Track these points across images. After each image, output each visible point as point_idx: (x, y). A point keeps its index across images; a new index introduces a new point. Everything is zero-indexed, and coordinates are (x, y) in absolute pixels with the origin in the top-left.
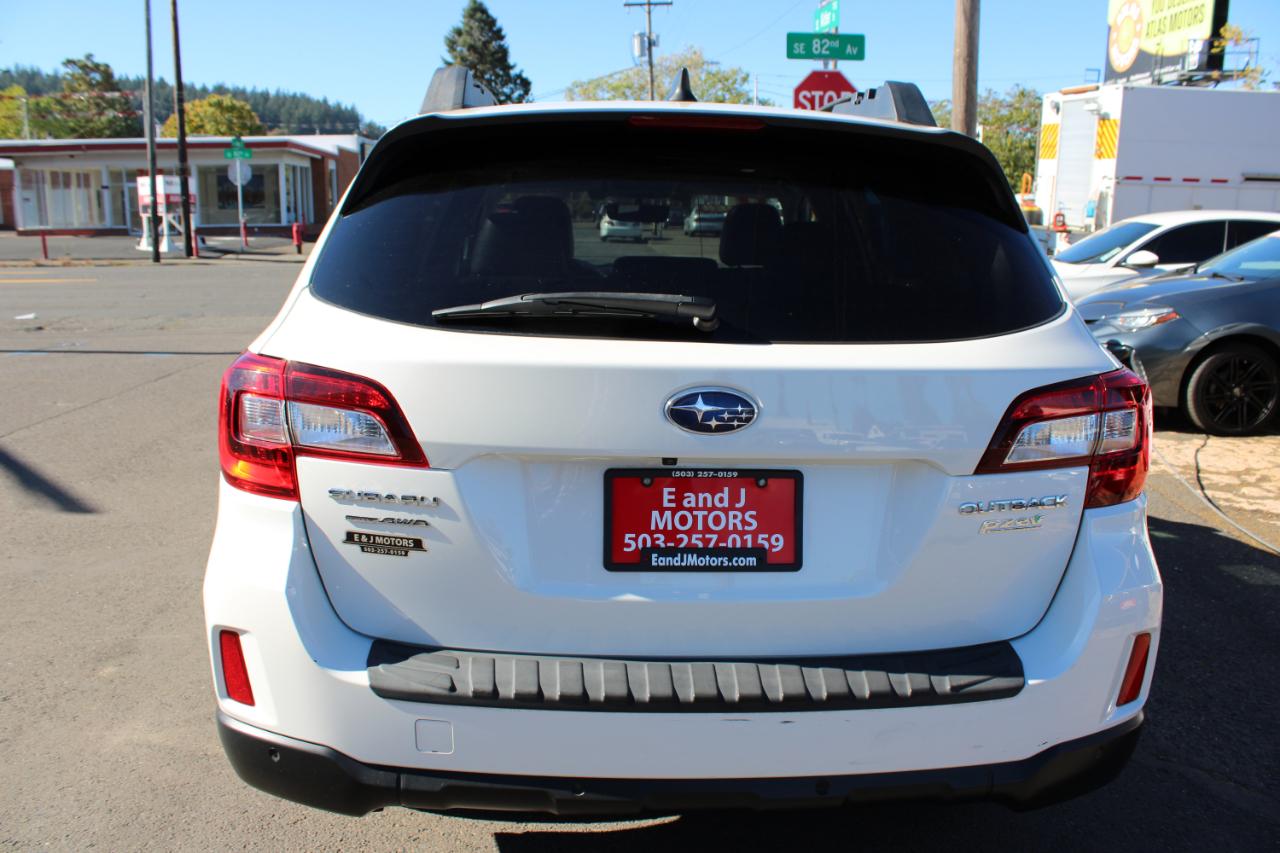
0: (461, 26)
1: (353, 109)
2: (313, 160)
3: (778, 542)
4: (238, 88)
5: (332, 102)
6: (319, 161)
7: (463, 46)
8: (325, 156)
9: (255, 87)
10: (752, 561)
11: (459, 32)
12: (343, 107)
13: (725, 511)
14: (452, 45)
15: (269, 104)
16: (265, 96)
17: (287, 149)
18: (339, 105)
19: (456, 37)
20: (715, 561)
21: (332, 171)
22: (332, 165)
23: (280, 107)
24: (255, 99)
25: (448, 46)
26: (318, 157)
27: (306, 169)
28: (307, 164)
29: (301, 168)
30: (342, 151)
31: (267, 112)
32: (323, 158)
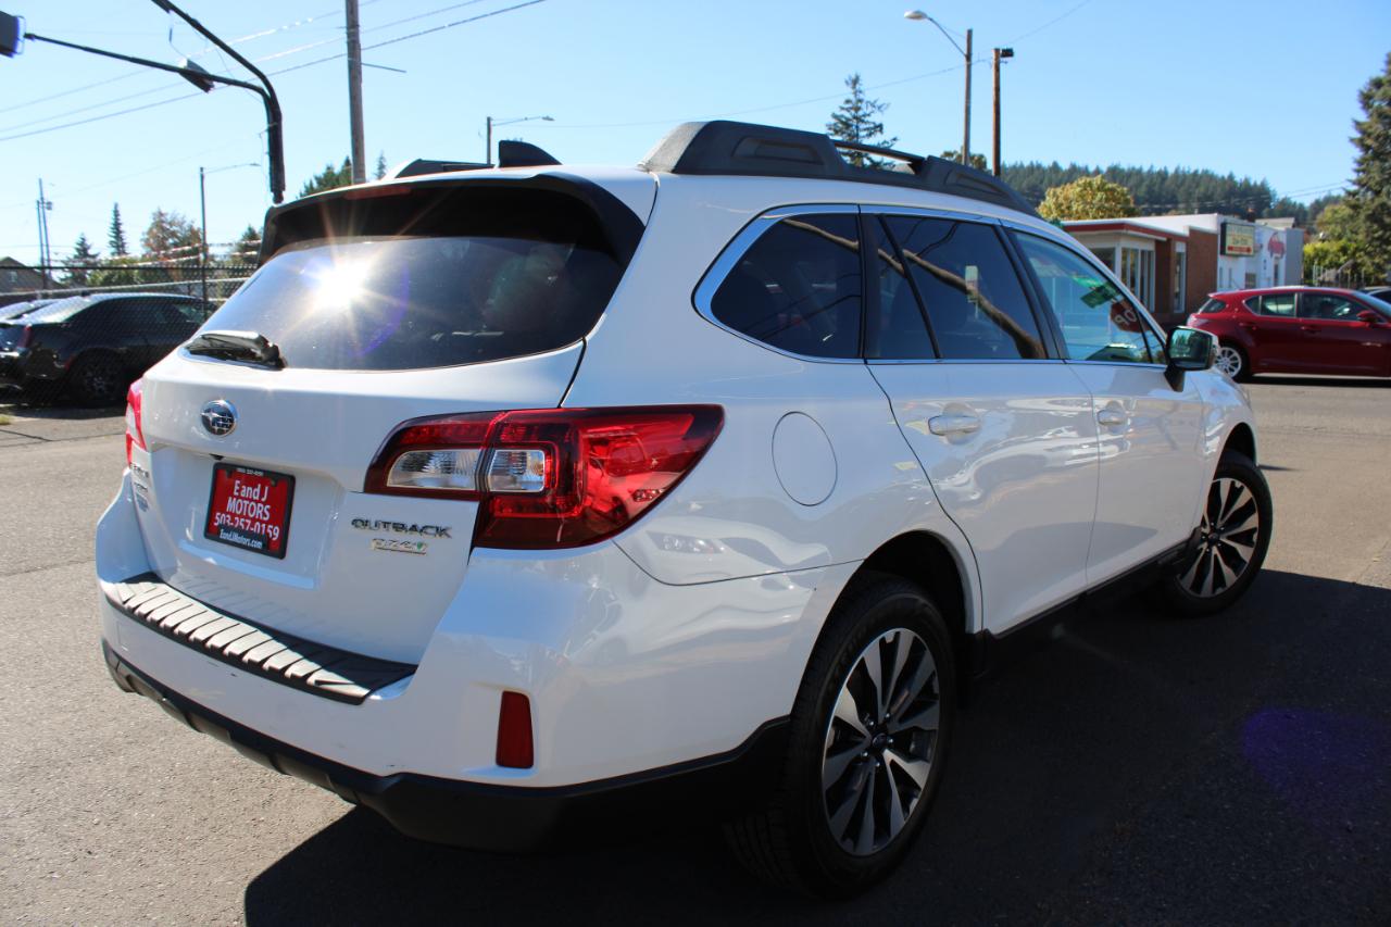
0: (1382, 75)
1: (1263, 184)
2: (1158, 243)
3: (275, 533)
4: (1133, 169)
5: (1239, 178)
6: (1165, 242)
7: (1382, 100)
8: (1172, 238)
9: (1152, 167)
10: (259, 545)
11: (1378, 84)
12: (1252, 183)
13: (257, 502)
14: (1366, 100)
15: (1168, 183)
16: (1163, 175)
17: (1124, 231)
18: (1247, 180)
19: (1374, 91)
20: (244, 541)
21: (1180, 254)
22: (1180, 248)
23: (1179, 187)
24: (1151, 181)
25: (1361, 102)
26: (1164, 239)
27: (1150, 252)
28: (1150, 247)
29: (1143, 252)
30: (1193, 231)
31: (1164, 193)
32: (1169, 240)
